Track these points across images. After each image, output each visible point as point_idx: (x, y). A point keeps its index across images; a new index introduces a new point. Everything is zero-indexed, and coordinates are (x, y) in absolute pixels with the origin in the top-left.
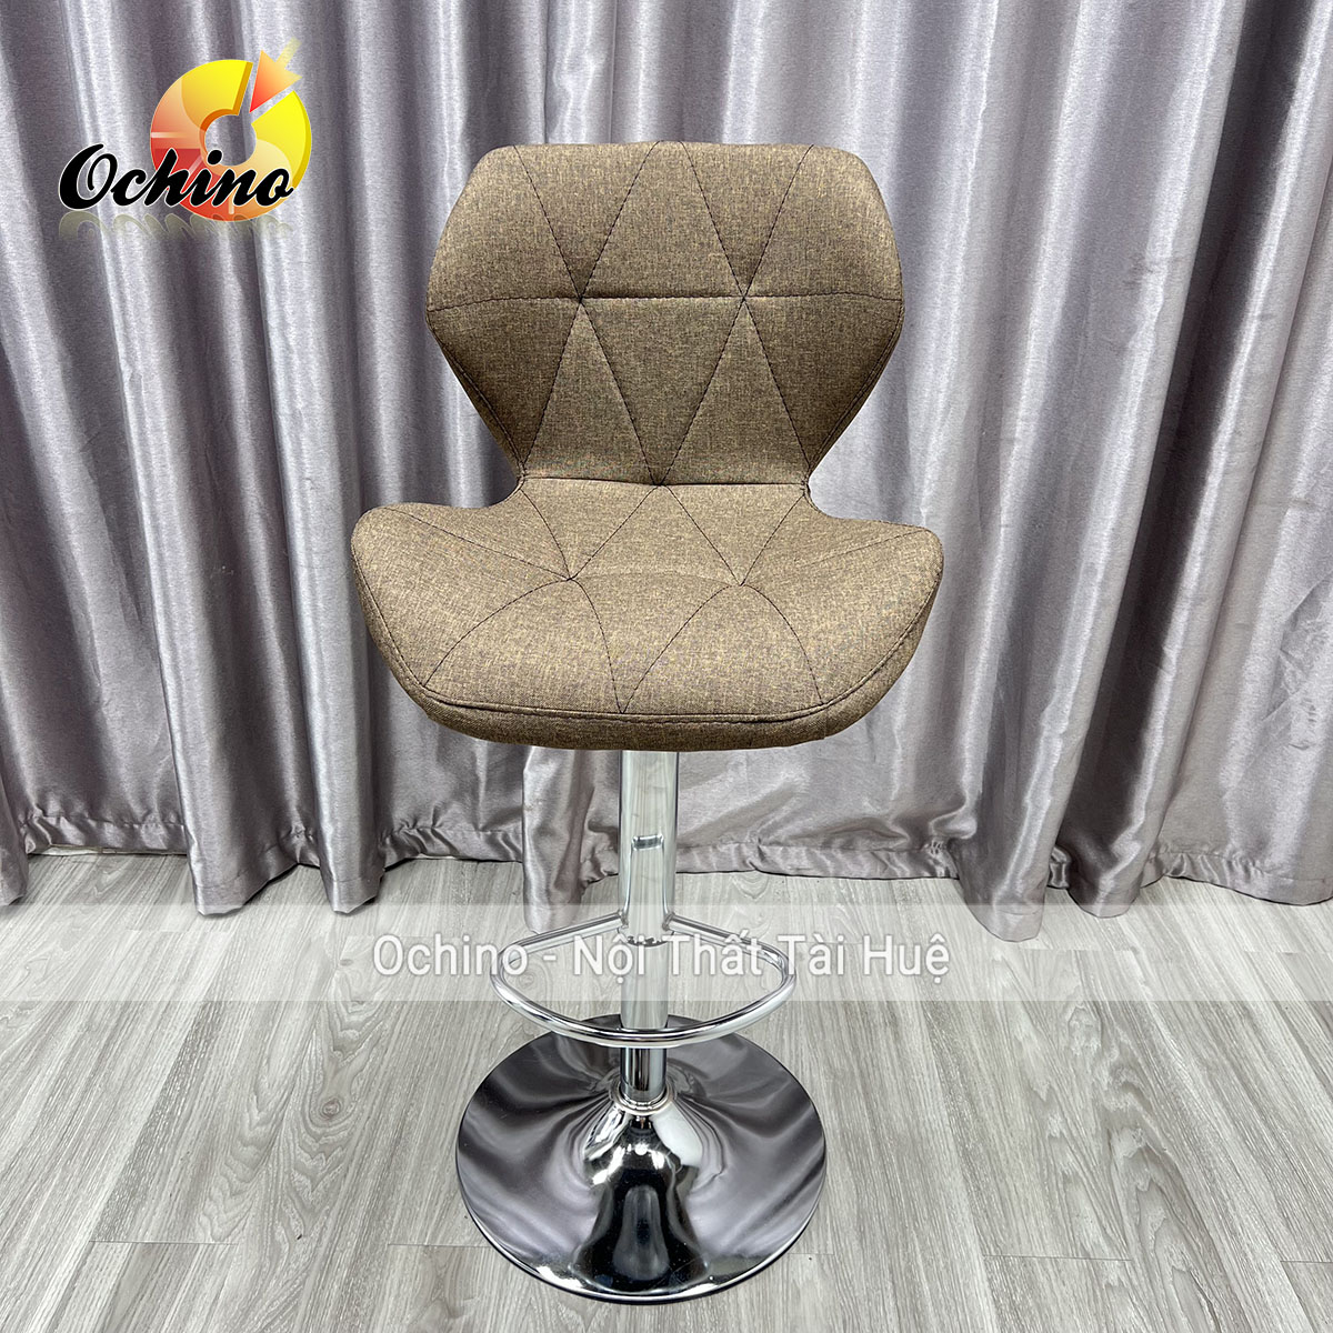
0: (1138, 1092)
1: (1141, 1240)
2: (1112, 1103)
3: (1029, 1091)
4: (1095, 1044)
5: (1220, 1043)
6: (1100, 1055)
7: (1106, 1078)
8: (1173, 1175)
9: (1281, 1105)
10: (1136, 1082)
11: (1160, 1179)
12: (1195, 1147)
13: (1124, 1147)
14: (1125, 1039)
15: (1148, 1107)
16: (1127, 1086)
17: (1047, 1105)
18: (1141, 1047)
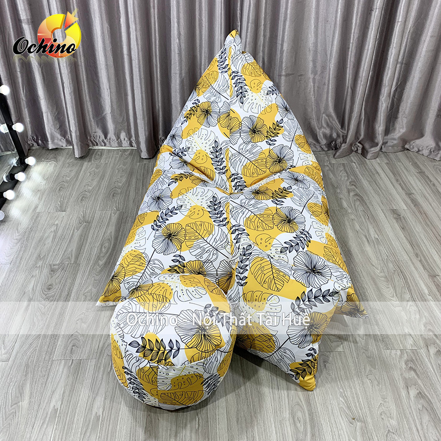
0: (355, 186)
1: (355, 207)
2: (349, 187)
3: (333, 186)
4: (346, 178)
5: (372, 178)
6: (347, 180)
7: (348, 184)
8: (361, 197)
9: (383, 187)
10: (354, 184)
11: (359, 198)
12: (366, 194)
13: (352, 194)
14: (353, 177)
15: (357, 188)
16: (353, 185)
17: (337, 188)
18: (356, 179)
